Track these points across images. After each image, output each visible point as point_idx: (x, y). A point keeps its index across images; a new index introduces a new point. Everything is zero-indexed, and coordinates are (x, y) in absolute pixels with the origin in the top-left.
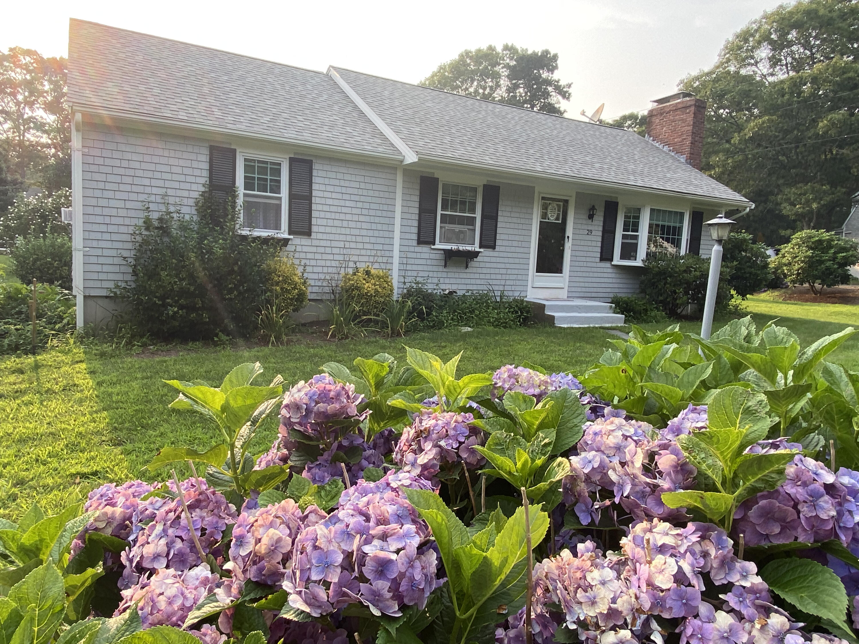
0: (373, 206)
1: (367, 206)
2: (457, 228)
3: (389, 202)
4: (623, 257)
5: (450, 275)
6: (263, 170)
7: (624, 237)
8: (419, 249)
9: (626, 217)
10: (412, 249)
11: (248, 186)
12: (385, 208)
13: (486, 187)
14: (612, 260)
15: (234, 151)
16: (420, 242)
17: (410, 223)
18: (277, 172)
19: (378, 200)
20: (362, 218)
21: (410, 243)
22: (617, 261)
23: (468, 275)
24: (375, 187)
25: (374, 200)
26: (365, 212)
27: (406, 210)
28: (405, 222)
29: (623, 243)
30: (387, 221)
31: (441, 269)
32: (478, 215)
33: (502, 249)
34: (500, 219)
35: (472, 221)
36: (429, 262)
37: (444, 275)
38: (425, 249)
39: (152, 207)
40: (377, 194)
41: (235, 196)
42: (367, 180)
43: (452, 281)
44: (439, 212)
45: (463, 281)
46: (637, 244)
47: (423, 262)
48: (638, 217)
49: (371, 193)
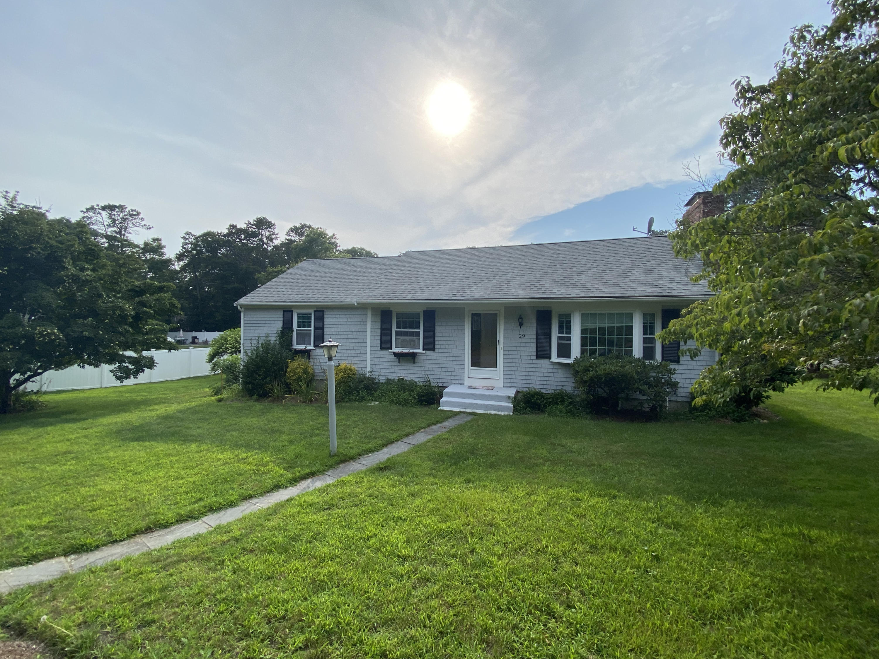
0: (354, 330)
1: (351, 330)
2: (408, 338)
3: (363, 327)
4: (559, 355)
5: (403, 368)
6: (304, 318)
7: (560, 338)
8: (382, 352)
9: (560, 322)
10: (378, 352)
11: (299, 326)
12: (362, 330)
13: (425, 312)
14: (550, 358)
15: (292, 311)
16: (382, 348)
17: (376, 337)
18: (310, 318)
19: (358, 327)
20: (349, 337)
21: (376, 349)
22: (555, 358)
23: (416, 368)
24: (356, 320)
25: (355, 327)
26: (350, 333)
27: (373, 330)
28: (373, 337)
29: (558, 344)
30: (362, 337)
31: (397, 364)
32: (421, 330)
33: (440, 351)
34: (437, 331)
35: (418, 334)
36: (389, 360)
37: (399, 367)
38: (386, 352)
39: (253, 338)
40: (356, 323)
41: (292, 331)
42: (352, 316)
43: (405, 371)
44: (394, 330)
45: (412, 372)
46: (570, 344)
47: (385, 360)
48: (570, 322)
49: (353, 323)
